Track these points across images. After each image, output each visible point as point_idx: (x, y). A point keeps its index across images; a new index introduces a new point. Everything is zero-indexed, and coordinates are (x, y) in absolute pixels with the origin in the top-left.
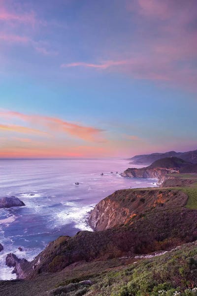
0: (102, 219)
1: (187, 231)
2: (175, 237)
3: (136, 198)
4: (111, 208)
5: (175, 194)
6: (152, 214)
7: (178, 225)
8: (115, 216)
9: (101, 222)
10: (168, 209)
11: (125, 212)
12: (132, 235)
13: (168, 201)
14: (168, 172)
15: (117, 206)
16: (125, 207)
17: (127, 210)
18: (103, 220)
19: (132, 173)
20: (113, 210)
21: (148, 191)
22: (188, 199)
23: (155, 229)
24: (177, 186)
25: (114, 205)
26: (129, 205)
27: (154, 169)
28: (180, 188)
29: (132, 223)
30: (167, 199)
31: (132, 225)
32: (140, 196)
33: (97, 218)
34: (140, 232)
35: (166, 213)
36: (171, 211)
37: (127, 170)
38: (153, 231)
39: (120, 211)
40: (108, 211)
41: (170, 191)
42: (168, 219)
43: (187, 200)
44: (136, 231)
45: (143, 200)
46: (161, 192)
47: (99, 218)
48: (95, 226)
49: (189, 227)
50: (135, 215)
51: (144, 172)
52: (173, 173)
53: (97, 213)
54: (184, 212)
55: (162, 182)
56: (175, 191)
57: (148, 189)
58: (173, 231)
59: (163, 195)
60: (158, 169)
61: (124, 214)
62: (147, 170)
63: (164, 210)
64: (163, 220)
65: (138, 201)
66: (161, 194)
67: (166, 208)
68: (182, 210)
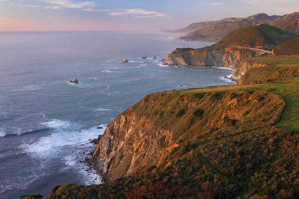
0: (119, 155)
1: (283, 179)
2: (256, 192)
3: (187, 108)
4: (136, 132)
5: (262, 98)
6: (211, 143)
7: (263, 166)
8: (146, 148)
9: (117, 161)
10: (244, 132)
11: (164, 137)
12: (166, 191)
13: (248, 113)
14: (253, 54)
15: (149, 126)
16: (165, 127)
17: (169, 134)
18: (121, 157)
19: (183, 57)
20: (141, 135)
21: (210, 93)
22: (285, 108)
23: (215, 176)
24: (269, 80)
25: (144, 125)
26: (172, 123)
27: (227, 49)
28: (273, 86)
29: (169, 164)
30: (246, 109)
31: (169, 168)
32: (194, 105)
33: (109, 151)
34: (184, 184)
35: (239, 140)
36: (249, 136)
37: (174, 53)
38: (212, 179)
39: (154, 136)
40: (131, 136)
41: (252, 93)
42: (242, 154)
43: (283, 111)
44: (176, 182)
45: (199, 113)
46: (234, 95)
47: (113, 153)
48: (105, 171)
49: (286, 169)
50: (176, 145)
51: (207, 56)
52: (262, 55)
53: (110, 141)
54: (275, 137)
55: (243, 74)
56: (261, 93)
57: (209, 90)
58: (253, 178)
59: (238, 101)
60: (235, 49)
61: (163, 143)
62: (214, 52)
63: (237, 134)
64: (232, 154)
65: (189, 114)
66: (235, 100)
67: (240, 130)
68: (271, 132)
